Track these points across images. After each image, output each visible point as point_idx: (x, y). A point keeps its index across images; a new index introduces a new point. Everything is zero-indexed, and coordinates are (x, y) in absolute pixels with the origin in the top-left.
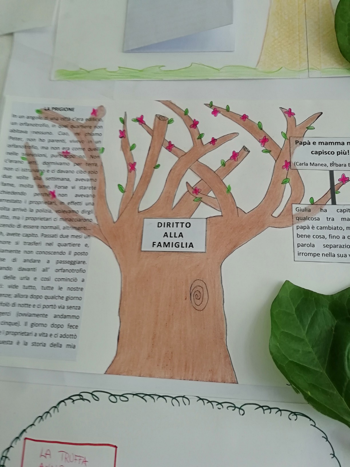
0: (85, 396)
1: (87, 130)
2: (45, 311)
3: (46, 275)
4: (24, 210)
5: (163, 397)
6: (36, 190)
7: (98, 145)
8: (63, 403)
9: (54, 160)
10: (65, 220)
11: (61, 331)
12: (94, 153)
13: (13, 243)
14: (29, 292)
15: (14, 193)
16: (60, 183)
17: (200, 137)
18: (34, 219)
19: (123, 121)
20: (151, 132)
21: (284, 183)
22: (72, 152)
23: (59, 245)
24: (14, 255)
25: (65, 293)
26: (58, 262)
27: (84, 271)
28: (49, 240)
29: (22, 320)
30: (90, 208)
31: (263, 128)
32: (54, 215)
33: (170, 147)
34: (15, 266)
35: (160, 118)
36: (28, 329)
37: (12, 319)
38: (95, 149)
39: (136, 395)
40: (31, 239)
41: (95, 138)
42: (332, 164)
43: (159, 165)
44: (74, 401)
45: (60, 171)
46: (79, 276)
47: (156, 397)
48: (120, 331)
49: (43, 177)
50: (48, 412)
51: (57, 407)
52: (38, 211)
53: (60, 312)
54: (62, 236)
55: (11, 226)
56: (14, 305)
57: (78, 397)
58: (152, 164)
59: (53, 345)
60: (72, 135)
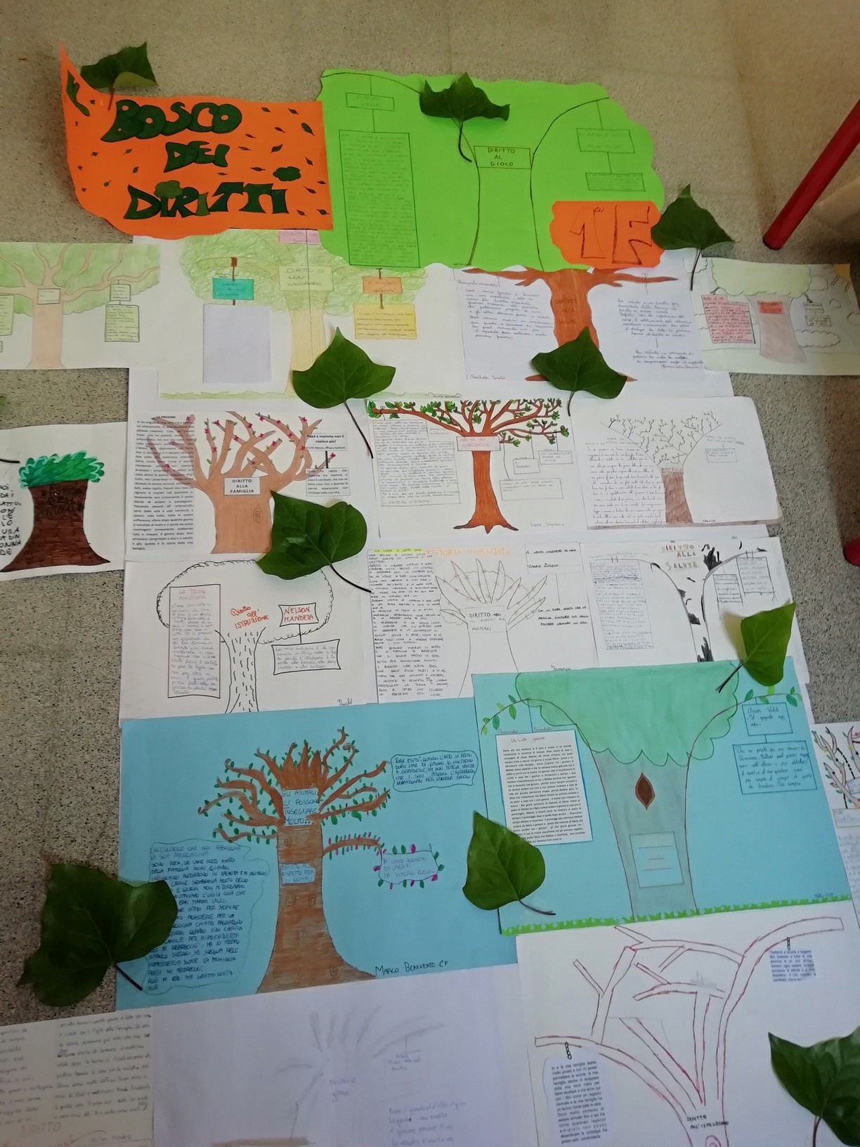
0: (201, 565)
1: (185, 429)
2: (172, 527)
3: (169, 509)
4: (152, 475)
6: (157, 464)
7: (192, 437)
8: (189, 569)
9: (166, 446)
10: (177, 479)
11: (182, 536)
12: (191, 442)
13: (147, 493)
14: (161, 518)
15: (144, 466)
16: (171, 460)
17: (254, 433)
18: (159, 480)
20: (224, 430)
21: (301, 457)
22: (176, 442)
23: (175, 493)
24: (149, 500)
25: (183, 518)
26: (176, 502)
27: (192, 506)
28: (169, 491)
29: (159, 532)
30: (192, 472)
31: (289, 428)
32: (170, 477)
33: (236, 439)
34: (150, 505)
35: (229, 422)
36: (163, 537)
37: (153, 532)
38: (191, 440)
39: (229, 561)
40: (158, 491)
41: (190, 433)
42: (327, 448)
43: (231, 449)
44: (195, 568)
45: (170, 453)
46: (190, 508)
48: (217, 534)
49: (161, 456)
52: (160, 475)
53: (181, 527)
54: (176, 488)
55: (145, 484)
56: (153, 525)
57: (197, 566)
58: (226, 449)
59: (179, 543)
60: (175, 433)
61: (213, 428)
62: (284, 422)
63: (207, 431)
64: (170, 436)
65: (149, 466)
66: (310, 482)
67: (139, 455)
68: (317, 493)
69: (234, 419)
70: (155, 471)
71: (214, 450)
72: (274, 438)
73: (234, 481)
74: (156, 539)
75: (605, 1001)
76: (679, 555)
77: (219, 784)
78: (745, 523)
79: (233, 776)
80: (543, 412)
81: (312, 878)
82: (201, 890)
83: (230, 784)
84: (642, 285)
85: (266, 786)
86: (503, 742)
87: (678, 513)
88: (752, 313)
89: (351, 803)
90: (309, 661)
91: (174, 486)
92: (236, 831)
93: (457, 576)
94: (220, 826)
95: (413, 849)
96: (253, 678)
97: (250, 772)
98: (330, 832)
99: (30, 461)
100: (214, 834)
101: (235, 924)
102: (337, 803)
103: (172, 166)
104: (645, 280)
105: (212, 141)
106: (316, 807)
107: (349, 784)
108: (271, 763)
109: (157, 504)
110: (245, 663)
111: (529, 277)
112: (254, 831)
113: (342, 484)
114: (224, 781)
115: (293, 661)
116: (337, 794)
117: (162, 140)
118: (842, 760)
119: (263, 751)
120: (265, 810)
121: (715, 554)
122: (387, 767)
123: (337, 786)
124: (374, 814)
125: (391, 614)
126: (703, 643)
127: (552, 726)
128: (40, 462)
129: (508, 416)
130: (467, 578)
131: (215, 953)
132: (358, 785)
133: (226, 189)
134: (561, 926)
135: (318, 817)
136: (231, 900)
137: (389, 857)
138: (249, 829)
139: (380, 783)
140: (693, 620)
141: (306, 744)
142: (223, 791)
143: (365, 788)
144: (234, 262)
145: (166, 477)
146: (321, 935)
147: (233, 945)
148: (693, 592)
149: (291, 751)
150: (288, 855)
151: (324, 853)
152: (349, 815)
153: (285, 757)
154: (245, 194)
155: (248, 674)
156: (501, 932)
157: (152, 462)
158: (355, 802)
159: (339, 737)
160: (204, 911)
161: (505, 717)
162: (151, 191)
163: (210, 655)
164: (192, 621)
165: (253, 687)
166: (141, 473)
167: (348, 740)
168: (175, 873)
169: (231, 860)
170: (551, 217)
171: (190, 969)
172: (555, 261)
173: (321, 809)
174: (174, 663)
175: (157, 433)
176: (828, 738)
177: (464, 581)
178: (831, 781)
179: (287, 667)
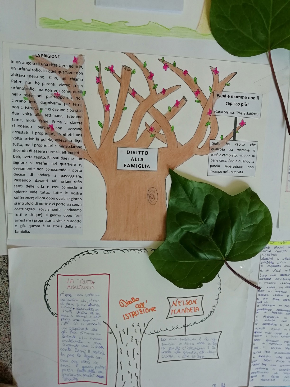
0: (90, 252)
1: (71, 76)
2: (58, 207)
3: (55, 184)
4: (33, 139)
5: (133, 250)
6: (38, 124)
8: (77, 256)
9: (49, 100)
10: (63, 146)
11: (70, 219)
12: (79, 95)
13: (28, 163)
14: (46, 196)
15: (22, 126)
16: (55, 119)
17: (155, 87)
18: (41, 146)
19: (99, 70)
21: (207, 125)
23: (61, 164)
24: (30, 172)
25: (70, 196)
26: (62, 176)
27: (81, 182)
28: (54, 161)
29: (44, 213)
31: (198, 83)
32: (55, 143)
33: (134, 93)
34: (33, 178)
35: (126, 68)
36: (49, 218)
37: (37, 212)
38: (79, 92)
39: (119, 250)
40: (41, 160)
41: (78, 83)
42: (237, 113)
43: (126, 108)
44: (84, 255)
45: (54, 110)
46: (78, 185)
47: (130, 250)
48: (108, 217)
49: (43, 114)
50: (69, 261)
51: (74, 258)
52: (42, 140)
53: (69, 207)
54: (62, 158)
55: (25, 151)
56: (36, 204)
57: (86, 253)
58: (121, 107)
59: (66, 226)
60: (60, 81)
61: (106, 75)
62: (191, 73)
63: (99, 81)
64: (53, 84)
65: (29, 127)
66: (213, 158)
67: (16, 111)
68: (219, 172)
69: (133, 65)
70: (36, 133)
71: (107, 108)
73: (128, 152)
74: (40, 221)
90: (191, 351)
91: (60, 155)
96: (138, 366)
109: (41, 178)
110: (130, 353)
113: (248, 161)
115: (176, 351)
125: (274, 309)
145: (49, 143)
155: (133, 363)
157: (33, 120)
163: (98, 345)
164: (80, 311)
165: (138, 375)
166: (20, 135)
174: (63, 352)
175: (37, 80)
179: (170, 356)
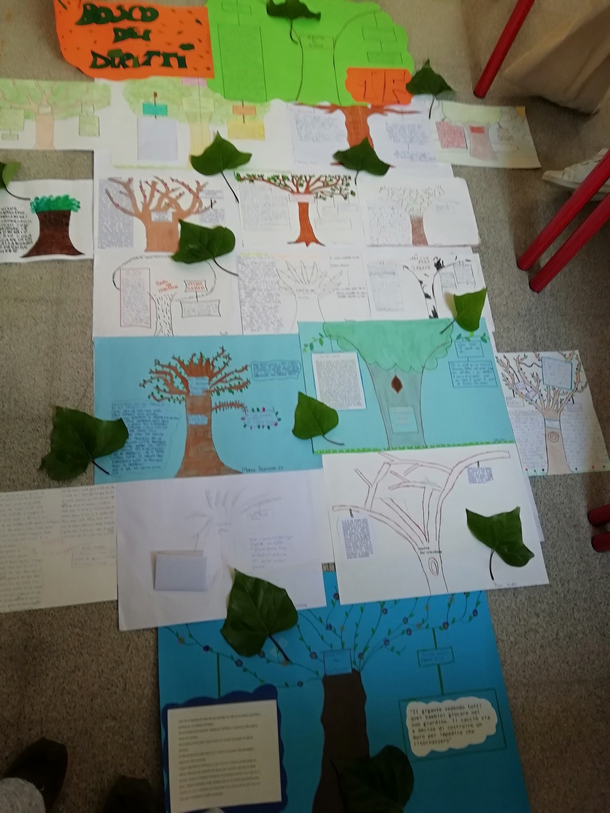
0: (138, 258)
1: (127, 185)
2: (121, 237)
3: (119, 227)
5: (162, 256)
6: (111, 203)
7: (132, 190)
9: (116, 194)
10: (123, 212)
12: (131, 192)
14: (114, 232)
17: (168, 188)
19: (140, 183)
20: (151, 186)
21: (196, 203)
22: (123, 192)
30: (132, 208)
31: (189, 186)
32: (120, 210)
33: (158, 191)
34: (108, 225)
35: (154, 182)
39: (155, 256)
41: (131, 188)
42: (212, 197)
43: (155, 196)
44: (135, 259)
46: (132, 229)
48: (147, 241)
49: (113, 199)
52: (113, 209)
58: (152, 196)
60: (122, 187)
61: (145, 186)
62: (186, 183)
63: (141, 187)
64: (119, 188)
65: (107, 204)
66: (202, 216)
67: (101, 198)
68: (206, 222)
69: (156, 180)
70: (110, 207)
71: (145, 197)
72: (181, 191)
73: (157, 214)
74: (112, 243)
75: (372, 490)
76: (420, 262)
77: (151, 372)
78: (459, 246)
79: (159, 368)
80: (340, 182)
81: (206, 422)
82: (142, 425)
83: (157, 372)
84: (400, 116)
85: (179, 375)
86: (315, 357)
87: (419, 239)
88: (466, 132)
89: (228, 385)
90: (202, 311)
91: (122, 215)
92: (162, 396)
93: (289, 269)
94: (152, 393)
95: (264, 410)
96: (170, 318)
97: (169, 366)
98: (215, 399)
99: (37, 199)
100: (149, 397)
101: (161, 443)
102: (220, 385)
103: (117, 39)
104: (402, 113)
105: (141, 27)
106: (208, 387)
107: (226, 375)
108: (182, 363)
109: (112, 225)
110: (165, 311)
111: (332, 109)
112: (172, 397)
113: (221, 217)
114: (154, 370)
115: (192, 311)
116: (221, 380)
117: (110, 26)
118: (512, 372)
119: (177, 356)
120: (178, 387)
121: (441, 262)
122: (249, 368)
123: (219, 376)
124: (241, 391)
125: (250, 288)
126: (433, 309)
127: (344, 350)
128: (42, 199)
129: (319, 184)
130: (295, 270)
131: (150, 456)
132: (232, 376)
133: (150, 54)
134: (348, 451)
135: (209, 392)
136: (159, 431)
137: (250, 413)
138: (169, 396)
139: (244, 376)
140: (427, 296)
141: (201, 354)
142: (153, 375)
143: (236, 378)
144: (155, 95)
145: (117, 210)
146: (212, 451)
147: (161, 454)
148: (428, 282)
149: (192, 357)
150: (192, 410)
151: (212, 410)
152: (227, 391)
153: (190, 360)
154: (162, 58)
155: (167, 316)
156: (313, 453)
157: (108, 202)
158: (230, 385)
159: (220, 351)
160: (144, 435)
161: (317, 345)
162: (105, 54)
163: (145, 306)
164: (133, 287)
165: (170, 323)
166: (102, 207)
167: (226, 353)
168: (128, 416)
169: (159, 411)
170: (345, 76)
171: (136, 464)
172: (348, 100)
173: (210, 387)
174: (124, 309)
175: (111, 186)
176: (505, 361)
177: (293, 272)
178: (506, 383)
179: (189, 314)
